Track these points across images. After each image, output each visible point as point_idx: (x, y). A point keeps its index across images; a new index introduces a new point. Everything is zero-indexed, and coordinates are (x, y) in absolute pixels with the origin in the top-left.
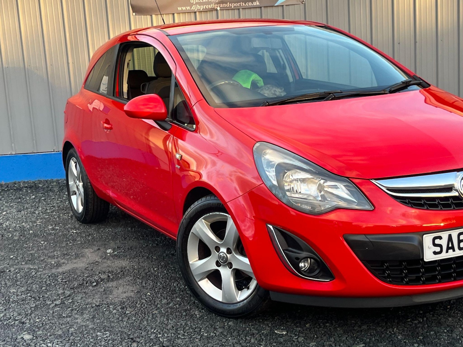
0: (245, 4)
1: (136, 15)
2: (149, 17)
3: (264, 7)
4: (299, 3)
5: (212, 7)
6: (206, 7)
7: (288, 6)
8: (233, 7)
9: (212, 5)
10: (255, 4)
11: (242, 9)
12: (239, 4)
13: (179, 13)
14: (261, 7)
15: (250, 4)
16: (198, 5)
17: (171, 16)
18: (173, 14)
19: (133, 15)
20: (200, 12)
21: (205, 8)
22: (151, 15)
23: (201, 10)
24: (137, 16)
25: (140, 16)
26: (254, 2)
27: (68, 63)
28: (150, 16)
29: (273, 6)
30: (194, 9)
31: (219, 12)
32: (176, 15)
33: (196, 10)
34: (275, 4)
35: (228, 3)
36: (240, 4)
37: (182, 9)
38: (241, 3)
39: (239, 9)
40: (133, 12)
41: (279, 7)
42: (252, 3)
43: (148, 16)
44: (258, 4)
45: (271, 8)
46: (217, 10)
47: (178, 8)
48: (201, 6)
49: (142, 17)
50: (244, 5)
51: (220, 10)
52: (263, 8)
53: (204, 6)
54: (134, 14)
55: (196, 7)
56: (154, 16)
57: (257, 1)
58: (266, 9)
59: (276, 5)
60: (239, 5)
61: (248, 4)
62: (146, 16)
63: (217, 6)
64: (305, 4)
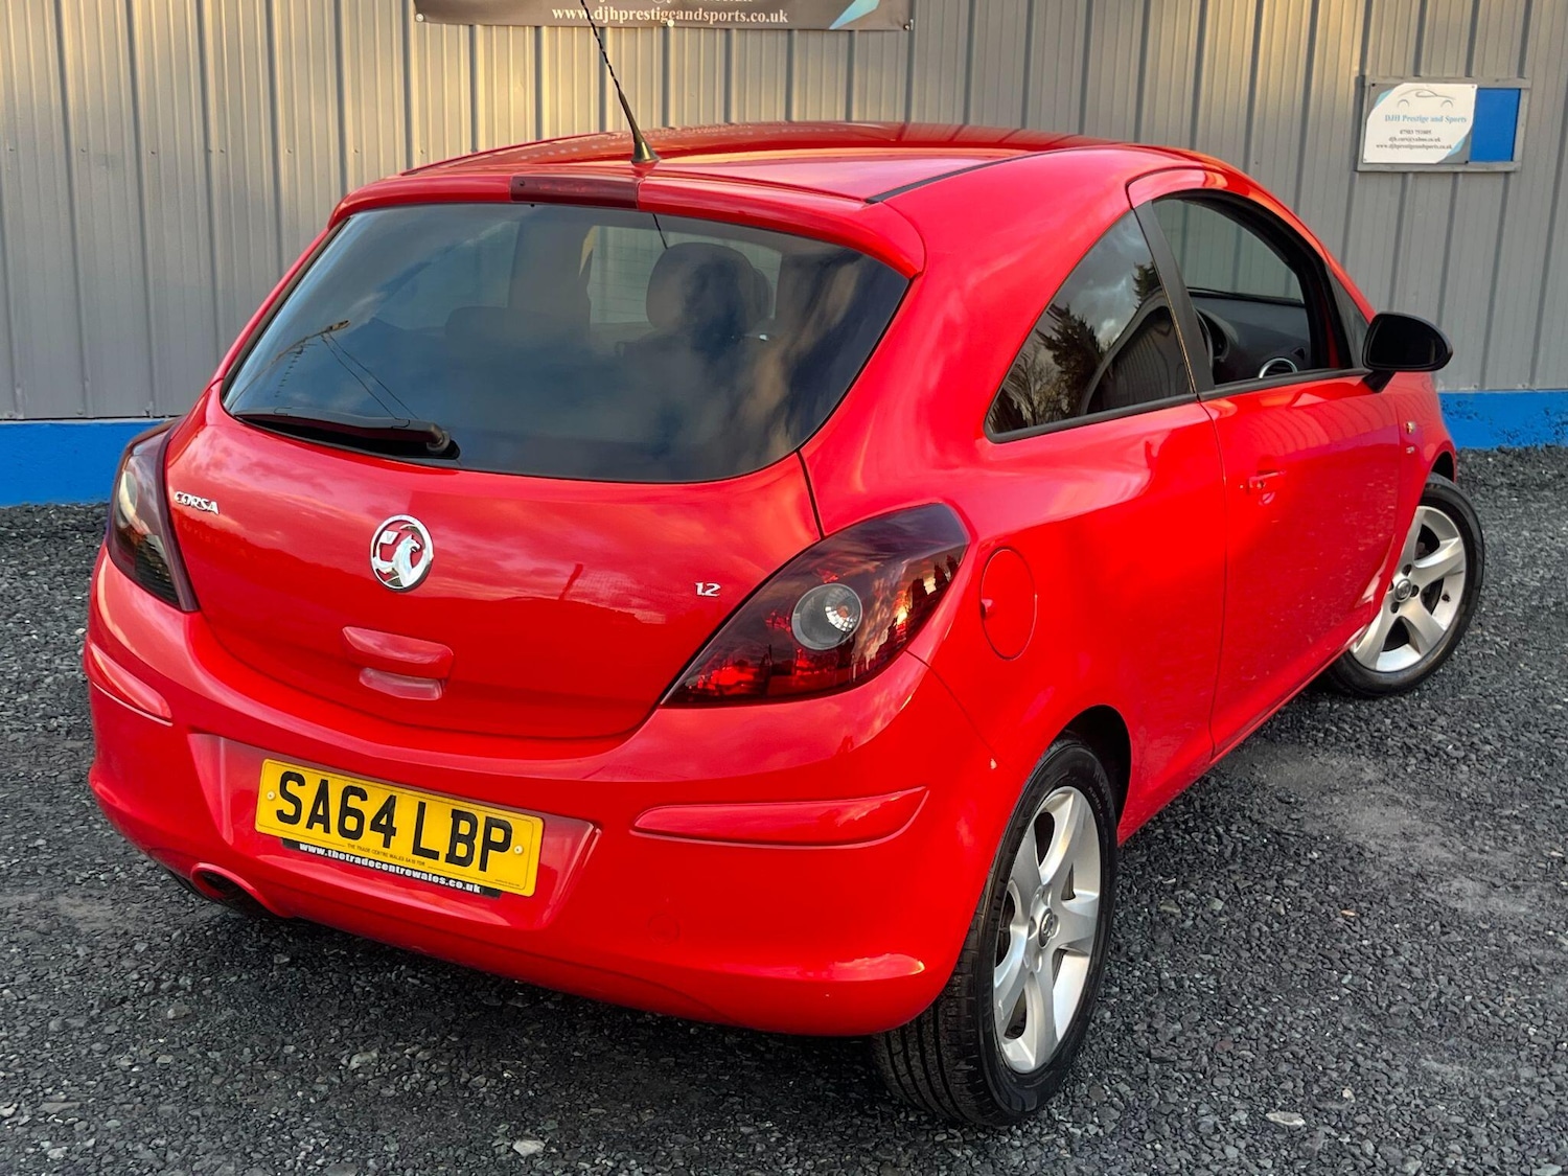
0: (748, 16)
1: (424, 20)
2: (464, 30)
3: (799, 30)
4: (897, 27)
5: (653, 18)
6: (634, 15)
7: (865, 35)
8: (711, 22)
9: (653, 12)
10: (776, 20)
11: (738, 29)
12: (730, 14)
13: (554, 27)
14: (790, 31)
15: (762, 18)
16: (612, 8)
17: (529, 33)
18: (538, 28)
19: (415, 19)
20: (617, 28)
21: (631, 18)
22: (471, 26)
23: (621, 22)
24: (428, 24)
25: (439, 26)
26: (774, 12)
27: (207, 151)
28: (467, 28)
29: (823, 30)
30: (601, 18)
31: (672, 33)
32: (545, 30)
33: (606, 21)
34: (833, 22)
35: (701, 10)
36: (733, 17)
37: (565, 13)
38: (737, 13)
39: (727, 30)
40: (419, 10)
41: (841, 34)
42: (768, 17)
43: (461, 27)
44: (783, 19)
45: (818, 35)
46: (665, 27)
47: (554, 11)
48: (621, 13)
49: (441, 28)
50: (744, 18)
51: (674, 26)
52: (796, 33)
53: (631, 13)
54: (420, 17)
55: (606, 13)
56: (479, 28)
57: (781, 12)
58: (804, 34)
59: (832, 28)
60: (729, 19)
61: (755, 18)
62: (454, 27)
63: (668, 17)
64: (911, 32)
